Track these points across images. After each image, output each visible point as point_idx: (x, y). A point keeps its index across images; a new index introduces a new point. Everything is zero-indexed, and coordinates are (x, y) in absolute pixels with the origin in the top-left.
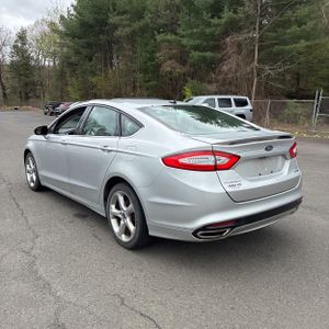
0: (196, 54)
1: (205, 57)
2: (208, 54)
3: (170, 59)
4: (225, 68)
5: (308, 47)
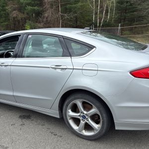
0: (29, 8)
1: (34, 9)
2: (36, 8)
3: (15, 10)
4: (46, 15)
5: (81, 6)
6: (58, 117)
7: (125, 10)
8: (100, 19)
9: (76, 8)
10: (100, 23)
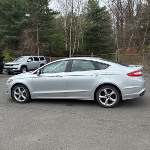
6: (93, 100)
7: (92, 41)
8: (72, 48)
9: (52, 38)
10: (72, 51)
